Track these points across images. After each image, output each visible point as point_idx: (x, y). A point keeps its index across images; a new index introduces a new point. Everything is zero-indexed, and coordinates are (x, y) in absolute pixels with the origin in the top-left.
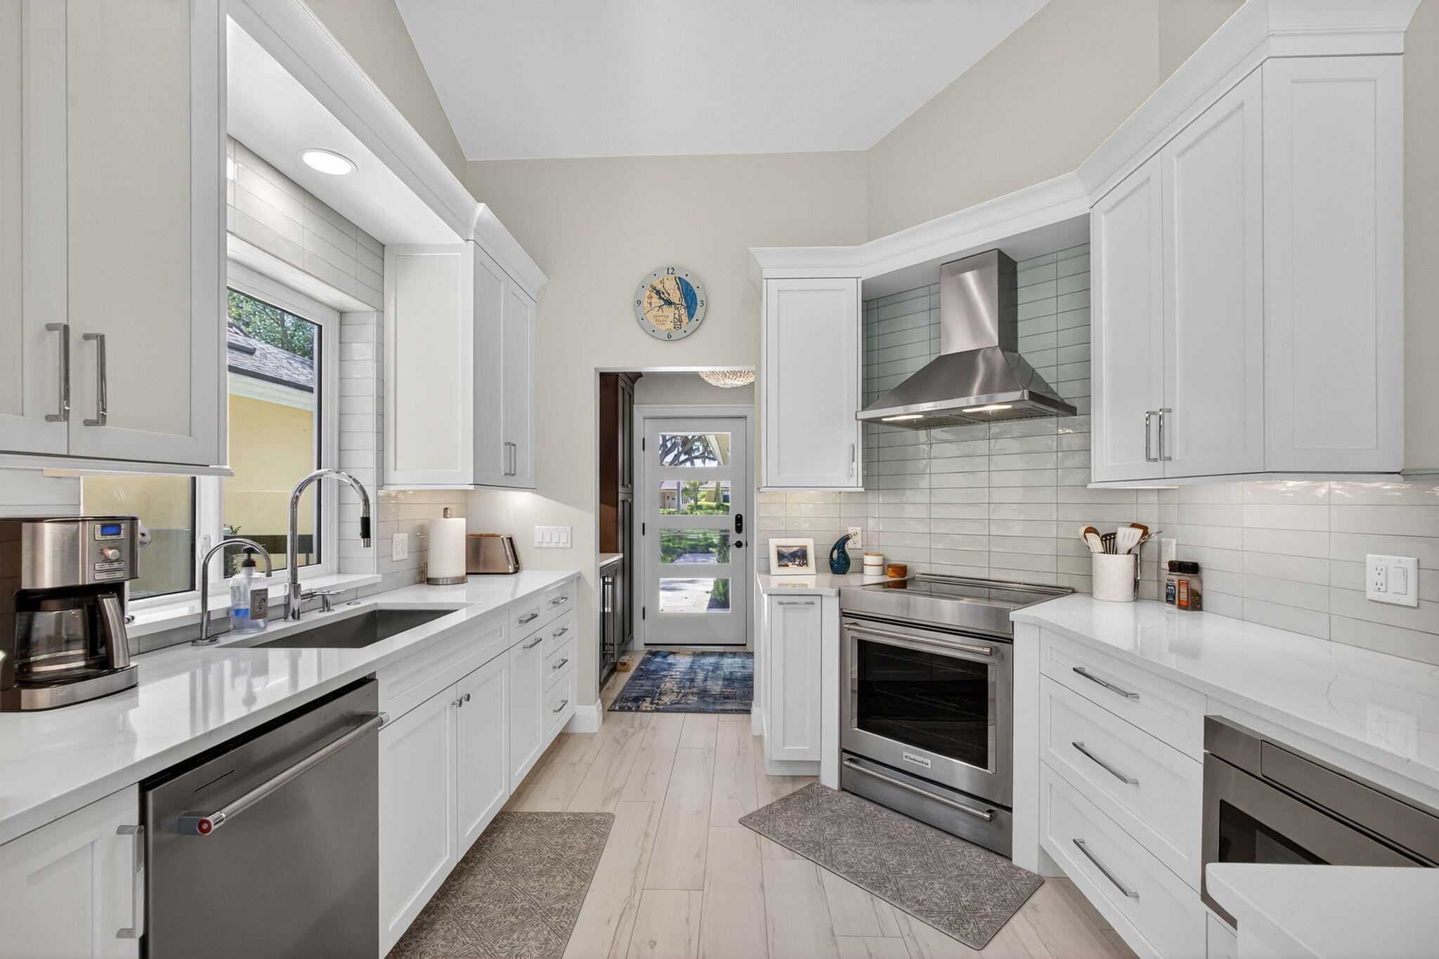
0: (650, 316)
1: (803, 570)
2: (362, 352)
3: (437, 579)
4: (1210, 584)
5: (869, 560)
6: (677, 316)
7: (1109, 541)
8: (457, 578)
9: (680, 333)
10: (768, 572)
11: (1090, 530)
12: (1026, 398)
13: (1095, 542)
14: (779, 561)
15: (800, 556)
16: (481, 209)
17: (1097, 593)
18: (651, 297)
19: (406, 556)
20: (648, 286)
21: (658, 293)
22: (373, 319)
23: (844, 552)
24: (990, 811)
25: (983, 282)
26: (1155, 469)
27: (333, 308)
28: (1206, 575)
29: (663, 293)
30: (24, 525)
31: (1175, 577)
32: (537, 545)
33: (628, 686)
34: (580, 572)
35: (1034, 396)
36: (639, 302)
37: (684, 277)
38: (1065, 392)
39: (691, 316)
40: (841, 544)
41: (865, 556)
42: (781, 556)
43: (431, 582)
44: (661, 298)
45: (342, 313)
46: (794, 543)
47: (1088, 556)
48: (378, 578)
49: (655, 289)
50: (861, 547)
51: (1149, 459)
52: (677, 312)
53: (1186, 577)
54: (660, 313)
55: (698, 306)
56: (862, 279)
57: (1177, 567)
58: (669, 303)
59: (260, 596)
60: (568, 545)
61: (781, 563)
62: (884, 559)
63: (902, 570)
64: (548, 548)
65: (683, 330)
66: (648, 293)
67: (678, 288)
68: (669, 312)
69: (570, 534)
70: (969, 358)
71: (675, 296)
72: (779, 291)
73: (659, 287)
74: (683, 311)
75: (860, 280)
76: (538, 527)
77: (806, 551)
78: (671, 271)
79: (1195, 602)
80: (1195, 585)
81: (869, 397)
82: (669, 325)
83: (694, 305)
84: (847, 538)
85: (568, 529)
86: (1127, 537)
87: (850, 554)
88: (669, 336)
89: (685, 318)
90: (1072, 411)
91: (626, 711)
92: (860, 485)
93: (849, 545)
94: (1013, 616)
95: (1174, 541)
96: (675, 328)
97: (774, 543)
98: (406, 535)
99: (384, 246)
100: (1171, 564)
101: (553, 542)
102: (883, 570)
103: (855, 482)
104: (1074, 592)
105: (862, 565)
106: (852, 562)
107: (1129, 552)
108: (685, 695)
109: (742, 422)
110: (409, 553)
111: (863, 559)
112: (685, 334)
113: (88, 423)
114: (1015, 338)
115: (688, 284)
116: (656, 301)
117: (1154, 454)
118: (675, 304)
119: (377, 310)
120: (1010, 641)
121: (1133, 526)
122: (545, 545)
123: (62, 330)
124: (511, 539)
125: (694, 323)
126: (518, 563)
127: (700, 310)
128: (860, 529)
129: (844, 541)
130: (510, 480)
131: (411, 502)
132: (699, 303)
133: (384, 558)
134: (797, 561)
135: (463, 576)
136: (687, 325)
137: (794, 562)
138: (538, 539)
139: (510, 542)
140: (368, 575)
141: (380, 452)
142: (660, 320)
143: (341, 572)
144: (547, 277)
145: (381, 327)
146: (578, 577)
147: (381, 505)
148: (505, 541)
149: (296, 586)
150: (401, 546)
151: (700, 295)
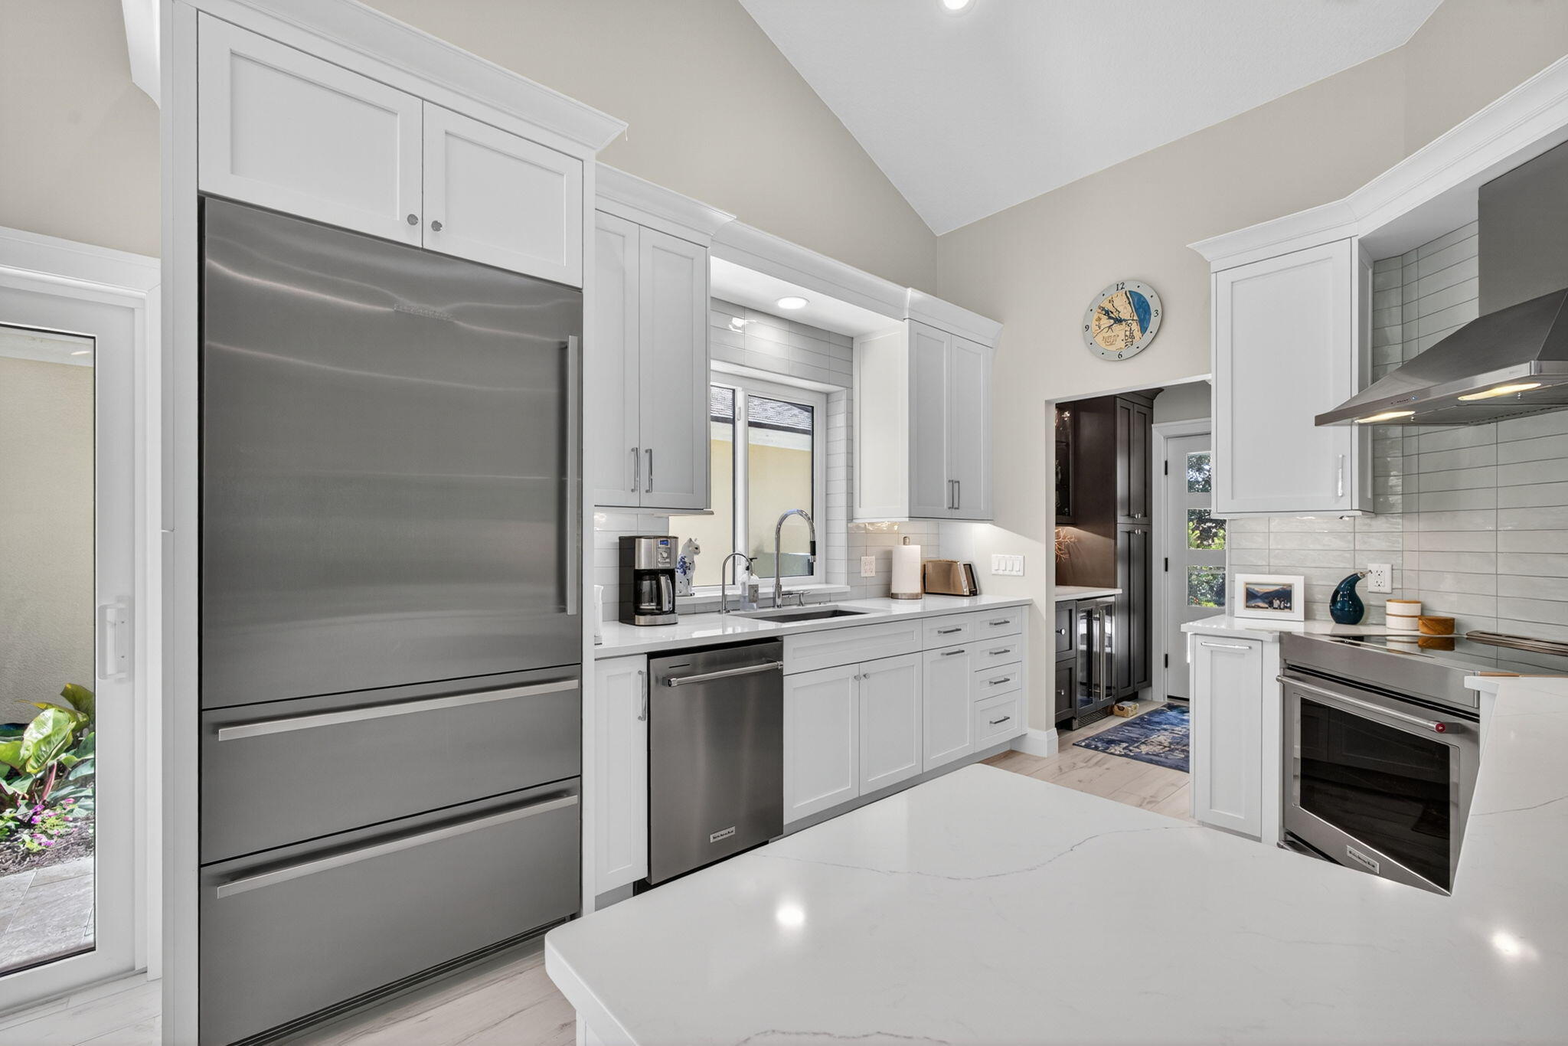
0: (1100, 340)
1: (1285, 614)
2: (840, 421)
3: (897, 594)
5: (1392, 607)
6: (1128, 333)
8: (912, 594)
9: (1133, 350)
10: (1230, 613)
14: (1247, 601)
15: (1281, 598)
16: (911, 294)
18: (1099, 319)
19: (873, 574)
20: (1095, 309)
21: (1107, 313)
22: (844, 396)
23: (1355, 595)
27: (820, 392)
29: (1112, 313)
30: (637, 540)
32: (994, 572)
33: (1116, 729)
34: (1032, 600)
36: (1087, 327)
37: (1135, 289)
39: (1144, 330)
40: (1351, 584)
41: (1388, 603)
42: (1251, 596)
43: (893, 596)
44: (1110, 318)
45: (828, 395)
46: (1271, 581)
48: (848, 589)
49: (1103, 309)
50: (1389, 591)
52: (1129, 329)
54: (1110, 333)
55: (1152, 316)
56: (1359, 237)
58: (1119, 321)
59: (754, 589)
60: (1021, 573)
61: (1249, 604)
62: (1423, 609)
63: (1448, 624)
64: (1004, 575)
65: (1135, 346)
66: (1096, 316)
67: (1130, 303)
68: (1120, 330)
69: (1022, 563)
71: (1126, 311)
72: (1232, 282)
73: (1109, 307)
74: (1135, 327)
75: (1356, 240)
76: (995, 555)
77: (1291, 591)
78: (1120, 287)
82: (1120, 344)
83: (1147, 317)
84: (1357, 577)
85: (1021, 557)
87: (1366, 600)
88: (1120, 355)
89: (1137, 334)
91: (1092, 749)
92: (1356, 506)
93: (1359, 589)
96: (1126, 346)
97: (1243, 580)
98: (874, 557)
99: (852, 338)
101: (1008, 569)
102: (1416, 625)
103: (1348, 504)
105: (1383, 613)
106: (1367, 608)
108: (1172, 750)
110: (876, 572)
111: (1385, 607)
112: (1139, 350)
113: (647, 491)
115: (1140, 296)
116: (1106, 322)
118: (1125, 320)
119: (846, 388)
122: (1001, 572)
123: (636, 451)
124: (970, 565)
125: (1148, 336)
126: (975, 587)
127: (1154, 321)
128: (1388, 567)
129: (1352, 581)
130: (956, 513)
131: (880, 532)
132: (1153, 313)
133: (853, 574)
134: (1276, 603)
135: (917, 595)
136: (1140, 340)
137: (1271, 604)
138: (995, 567)
139: (969, 568)
140: (840, 585)
141: (850, 494)
142: (1109, 341)
143: (827, 582)
144: (1002, 323)
145: (850, 401)
146: (1029, 604)
147: (850, 534)
148: (962, 567)
149: (778, 586)
150: (870, 567)
151: (1154, 304)
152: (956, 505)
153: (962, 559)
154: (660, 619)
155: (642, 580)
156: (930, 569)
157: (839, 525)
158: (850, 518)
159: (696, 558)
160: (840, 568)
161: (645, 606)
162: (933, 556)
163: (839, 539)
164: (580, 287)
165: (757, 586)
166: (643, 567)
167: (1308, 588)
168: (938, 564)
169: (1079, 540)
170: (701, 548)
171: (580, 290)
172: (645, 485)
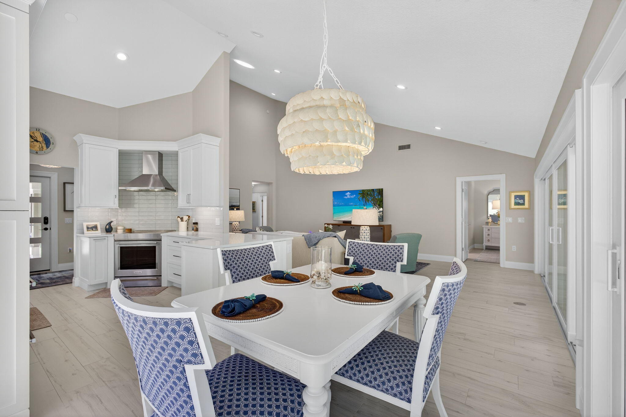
1: (96, 232)
4: (200, 226)
5: (119, 228)
7: (182, 219)
10: (83, 233)
11: (178, 217)
12: (164, 189)
13: (179, 219)
15: (95, 228)
17: (180, 231)
21: (32, 137)
23: (110, 226)
24: (156, 277)
25: (154, 159)
26: (188, 205)
28: (199, 224)
29: (34, 137)
31: (194, 225)
35: (166, 188)
37: (44, 133)
38: (174, 186)
39: (47, 147)
40: (110, 224)
42: (88, 228)
44: (33, 139)
46: (92, 224)
47: (178, 223)
50: (116, 224)
51: (187, 203)
52: (41, 145)
53: (196, 225)
54: (33, 144)
55: (51, 144)
56: (119, 149)
57: (194, 223)
58: (37, 141)
61: (88, 230)
62: (124, 227)
63: (129, 229)
65: (43, 151)
67: (42, 136)
68: (37, 144)
70: (149, 176)
71: (40, 139)
72: (89, 148)
74: (43, 145)
75: (117, 149)
77: (97, 226)
78: (38, 130)
79: (197, 230)
80: (197, 227)
81: (121, 182)
82: (37, 149)
83: (49, 144)
84: (112, 222)
86: (186, 218)
87: (113, 227)
88: (37, 152)
89: (45, 147)
90: (175, 191)
92: (118, 206)
93: (112, 224)
94: (161, 235)
95: (194, 219)
96: (40, 150)
97: (85, 225)
100: (193, 223)
102: (124, 231)
103: (116, 205)
104: (175, 231)
105: (116, 229)
106: (113, 229)
107: (186, 221)
109: (49, 179)
112: (45, 153)
114: (162, 172)
115: (46, 136)
116: (31, 140)
117: (188, 202)
118: (40, 142)
120: (161, 240)
121: (187, 216)
125: (49, 149)
127: (52, 146)
134: (94, 229)
136: (46, 150)
151: (52, 141)
167: (101, 225)
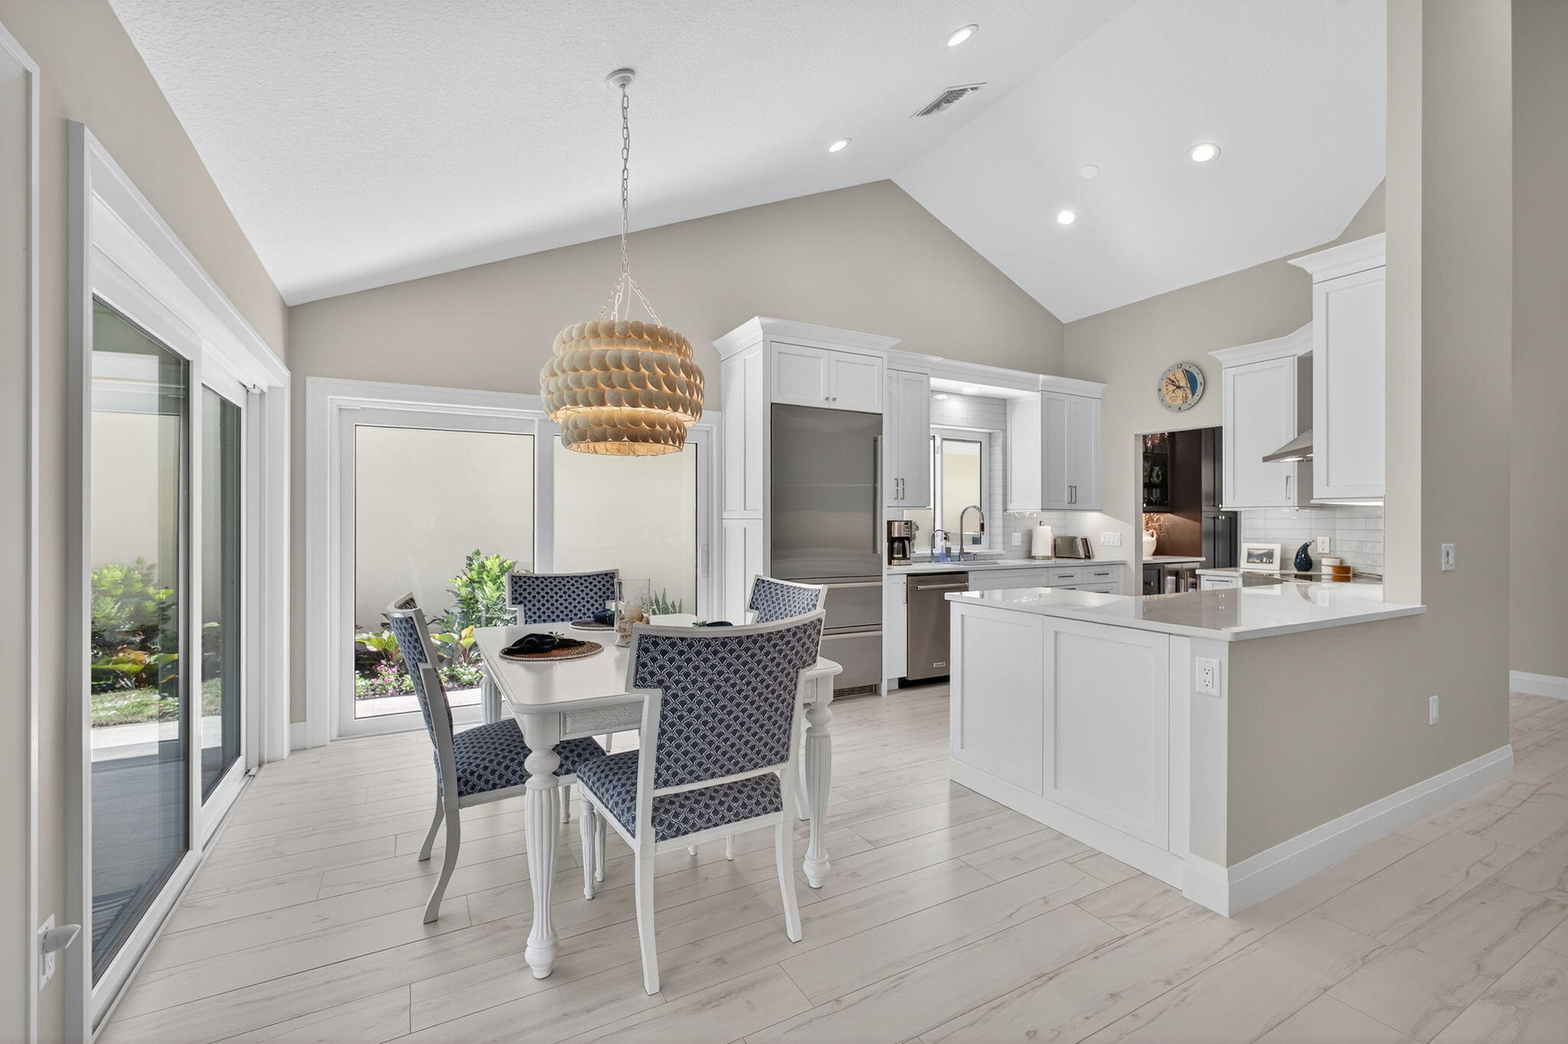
0: (1167, 398)
1: (1268, 566)
2: (998, 450)
3: (1036, 556)
6: (1184, 395)
8: (1046, 557)
9: (1187, 406)
14: (1248, 558)
15: (1268, 556)
16: (1042, 377)
18: (1167, 386)
19: (1020, 544)
20: (1165, 379)
21: (1172, 382)
22: (1001, 434)
23: (1306, 555)
27: (986, 434)
29: (1175, 382)
30: (895, 522)
32: (1102, 544)
34: (1126, 561)
36: (1160, 390)
37: (1188, 369)
39: (1193, 394)
41: (1322, 557)
42: (1251, 556)
43: (1033, 558)
44: (1174, 385)
45: (990, 434)
46: (1264, 546)
48: (1003, 552)
49: (1170, 379)
50: (1328, 552)
52: (1185, 393)
54: (1174, 394)
58: (1179, 387)
59: (948, 550)
60: (1119, 544)
61: (1250, 560)
63: (1347, 569)
64: (1107, 545)
65: (1188, 403)
66: (1165, 383)
67: (1185, 377)
68: (1180, 393)
69: (1120, 537)
71: (1183, 382)
72: (1234, 375)
73: (1173, 378)
74: (1189, 391)
75: (1296, 357)
76: (1102, 533)
77: (1273, 554)
78: (1180, 367)
82: (1179, 401)
83: (1196, 386)
84: (1308, 545)
85: (1119, 534)
87: (1311, 556)
88: (1180, 409)
89: (1190, 396)
92: (1296, 505)
96: (1183, 403)
97: (1246, 547)
98: (1020, 534)
99: (1007, 404)
101: (1111, 542)
103: (1293, 503)
105: (1319, 567)
106: (1313, 563)
110: (1022, 543)
111: (1322, 560)
112: (1190, 406)
113: (901, 499)
115: (1192, 373)
116: (1171, 388)
118: (1183, 387)
119: (1002, 430)
123: (897, 479)
124: (1086, 539)
125: (1196, 398)
126: (1089, 552)
127: (1200, 389)
128: (1328, 539)
129: (1305, 548)
130: (1073, 506)
131: (1024, 518)
132: (1199, 385)
133: (1006, 542)
134: (1264, 560)
135: (1049, 557)
136: (1191, 400)
137: (1262, 561)
138: (1102, 540)
139: (1085, 541)
140: (998, 549)
141: (1005, 495)
142: (1174, 399)
143: (989, 549)
144: (1105, 383)
145: (1005, 438)
146: (1124, 564)
147: (1004, 518)
148: (1080, 541)
149: (962, 549)
150: (1017, 539)
151: (1199, 379)
152: (1073, 501)
153: (1080, 535)
154: (903, 562)
155: (895, 542)
156: (1059, 541)
157: (998, 512)
158: (1005, 510)
159: (917, 532)
160: (999, 539)
161: (896, 556)
162: (1062, 533)
163: (998, 522)
164: (881, 412)
165: (950, 548)
166: (896, 535)
167: (1283, 551)
168: (1063, 538)
169: (1175, 524)
170: (920, 527)
171: (881, 414)
172: (901, 496)
